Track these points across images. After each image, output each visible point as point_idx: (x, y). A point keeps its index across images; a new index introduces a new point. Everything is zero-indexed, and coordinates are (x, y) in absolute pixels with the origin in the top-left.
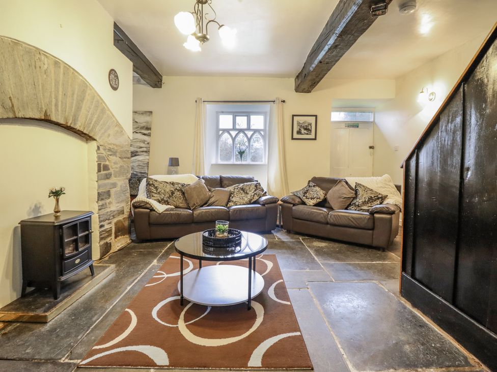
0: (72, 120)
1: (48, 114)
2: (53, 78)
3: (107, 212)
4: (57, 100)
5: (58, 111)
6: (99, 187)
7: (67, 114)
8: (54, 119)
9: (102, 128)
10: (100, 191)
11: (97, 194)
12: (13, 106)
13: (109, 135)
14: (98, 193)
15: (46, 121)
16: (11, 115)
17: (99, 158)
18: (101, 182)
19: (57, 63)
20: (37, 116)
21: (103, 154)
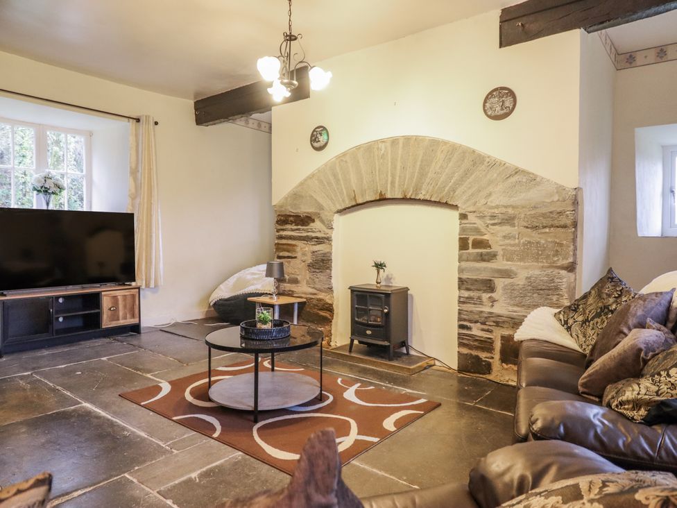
0: (413, 191)
1: (383, 193)
2: (389, 159)
3: (482, 312)
4: (393, 177)
5: (394, 187)
6: (461, 270)
7: (405, 187)
8: (388, 196)
9: (470, 188)
10: (465, 276)
11: (457, 280)
12: (355, 196)
13: (490, 194)
14: (460, 279)
15: (382, 200)
16: (354, 204)
17: (463, 230)
18: (464, 264)
19: (394, 141)
20: (373, 198)
21: (475, 224)
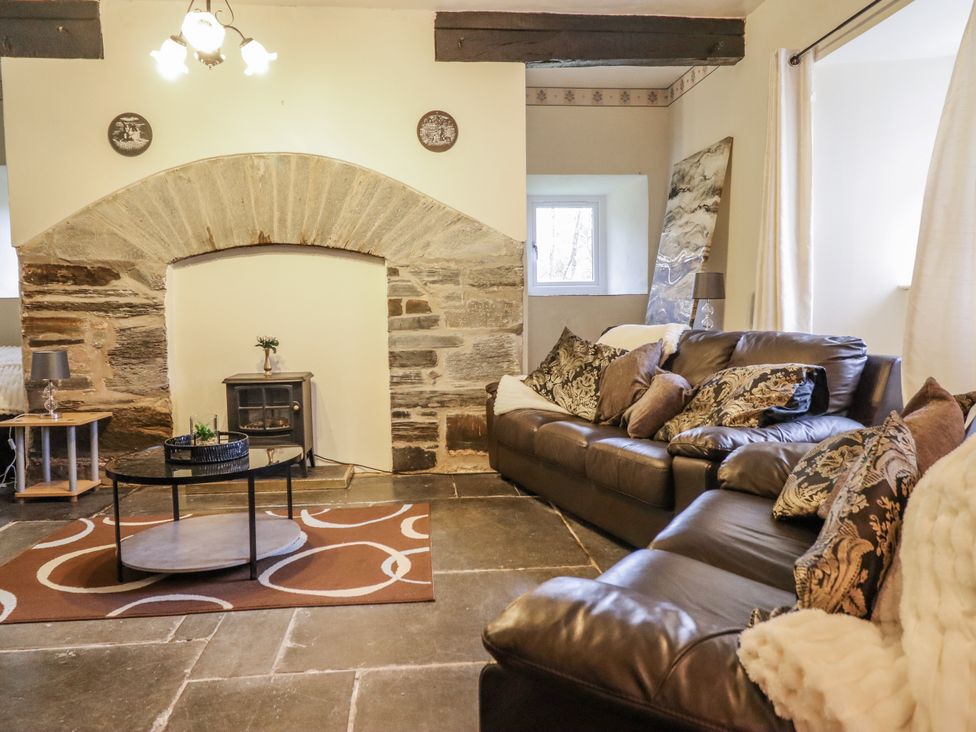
0: (318, 235)
1: (266, 235)
2: (275, 184)
3: (421, 392)
4: (283, 212)
5: (285, 227)
6: (392, 342)
7: (304, 227)
8: (275, 239)
9: (401, 235)
10: (398, 349)
11: (387, 355)
12: (211, 236)
13: (428, 245)
14: (391, 353)
15: (264, 245)
16: (209, 248)
17: (393, 290)
18: (397, 334)
19: (282, 159)
20: (247, 242)
21: (409, 281)
